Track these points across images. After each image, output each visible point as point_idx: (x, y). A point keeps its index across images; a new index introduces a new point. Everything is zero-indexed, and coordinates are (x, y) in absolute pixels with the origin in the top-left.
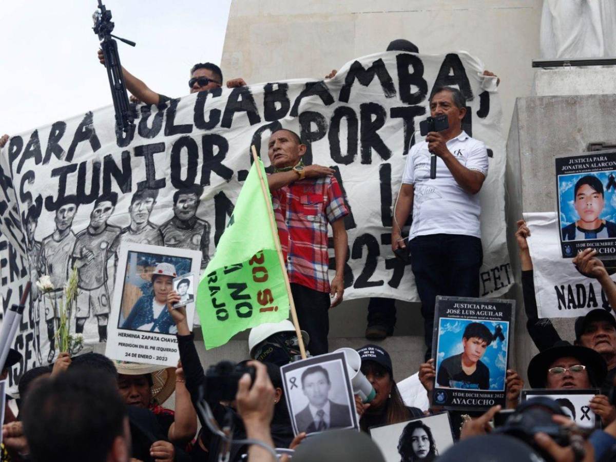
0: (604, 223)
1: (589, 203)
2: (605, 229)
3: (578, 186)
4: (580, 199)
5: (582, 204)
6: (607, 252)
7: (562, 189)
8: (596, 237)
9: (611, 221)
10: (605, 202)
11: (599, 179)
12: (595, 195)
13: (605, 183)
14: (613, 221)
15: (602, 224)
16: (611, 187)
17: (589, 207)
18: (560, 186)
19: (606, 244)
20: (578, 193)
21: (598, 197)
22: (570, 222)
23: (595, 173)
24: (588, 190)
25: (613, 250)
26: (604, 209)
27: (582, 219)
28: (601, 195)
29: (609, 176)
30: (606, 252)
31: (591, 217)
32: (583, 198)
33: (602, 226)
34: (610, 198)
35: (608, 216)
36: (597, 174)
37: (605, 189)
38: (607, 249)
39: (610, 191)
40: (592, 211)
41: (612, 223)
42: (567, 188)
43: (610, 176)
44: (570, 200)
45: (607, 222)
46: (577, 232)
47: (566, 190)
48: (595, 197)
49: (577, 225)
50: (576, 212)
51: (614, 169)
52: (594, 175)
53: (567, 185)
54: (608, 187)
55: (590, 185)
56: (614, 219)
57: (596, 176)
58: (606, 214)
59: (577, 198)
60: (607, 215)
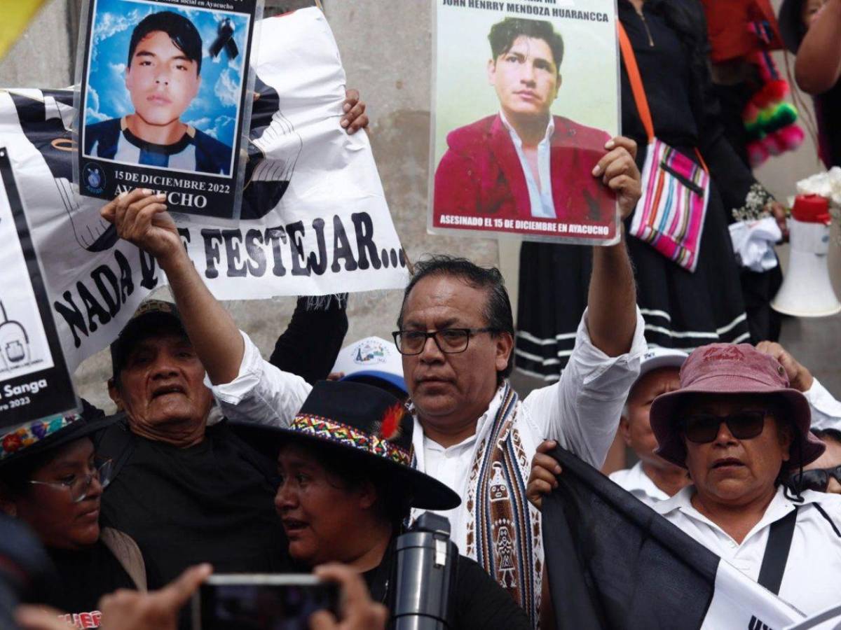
0: (192, 134)
1: (162, 79)
2: (191, 150)
3: (141, 32)
4: (142, 64)
6: (187, 202)
7: (99, 30)
8: (166, 165)
9: (208, 132)
10: (201, 84)
11: (196, 25)
12: (180, 62)
13: (209, 38)
14: (212, 133)
15: (186, 136)
16: (222, 51)
17: (161, 88)
18: (98, 21)
19: (187, 184)
20: (140, 48)
21: (185, 69)
22: (108, 115)
23: (187, 11)
24: (163, 47)
25: (200, 201)
26: (197, 102)
27: (138, 114)
28: (195, 64)
29: (220, 24)
30: (183, 203)
31: (162, 114)
32: (148, 63)
34: (214, 78)
35: (204, 120)
36: (193, 14)
37: (205, 53)
38: (187, 197)
39: (217, 60)
40: (167, 101)
41: (208, 138)
42: (112, 32)
43: (224, 24)
44: (116, 62)
45: (198, 132)
46: (122, 142)
47: (111, 35)
48: (179, 67)
49: (124, 126)
50: (128, 93)
51: (234, 10)
52: (184, 12)
53: (115, 23)
54: (215, 50)
55: (172, 35)
56: (215, 129)
58: (197, 114)
59: (135, 59)
60: (200, 117)
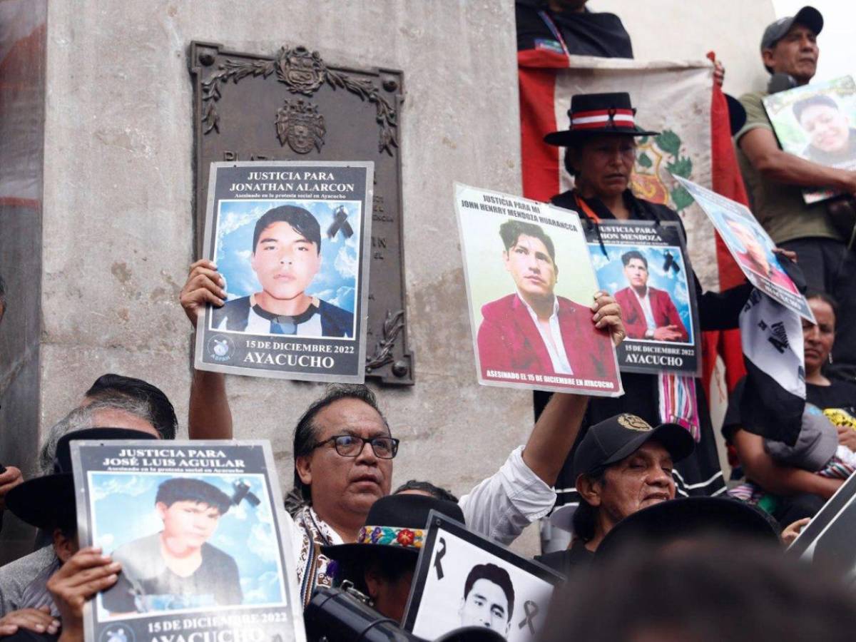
0: (317, 304)
1: (286, 260)
2: (317, 318)
3: (263, 224)
4: (266, 249)
5: (270, 260)
6: (316, 364)
7: (224, 226)
8: (295, 333)
9: (331, 302)
10: (322, 260)
11: (313, 213)
12: (301, 245)
13: (325, 222)
14: (335, 302)
15: (312, 306)
16: (339, 232)
17: (286, 267)
18: (222, 220)
19: (315, 348)
20: (264, 235)
21: (307, 250)
22: (236, 295)
23: (306, 204)
24: (284, 233)
25: (328, 362)
26: (319, 277)
27: (266, 291)
28: (315, 244)
29: (335, 211)
30: (312, 365)
31: (289, 290)
32: (272, 248)
33: (311, 310)
34: (333, 255)
35: (327, 292)
36: (310, 205)
37: (324, 235)
38: (316, 359)
39: (335, 240)
40: (290, 278)
41: (332, 307)
42: (237, 226)
43: (338, 211)
44: (241, 250)
45: (322, 302)
46: (253, 315)
47: (235, 228)
48: (301, 249)
49: (253, 302)
50: (255, 275)
51: (346, 199)
52: (302, 204)
53: (239, 219)
54: (332, 232)
55: (292, 223)
56: (337, 299)
57: (308, 209)
58: (321, 287)
59: (259, 245)
60: (323, 289)
